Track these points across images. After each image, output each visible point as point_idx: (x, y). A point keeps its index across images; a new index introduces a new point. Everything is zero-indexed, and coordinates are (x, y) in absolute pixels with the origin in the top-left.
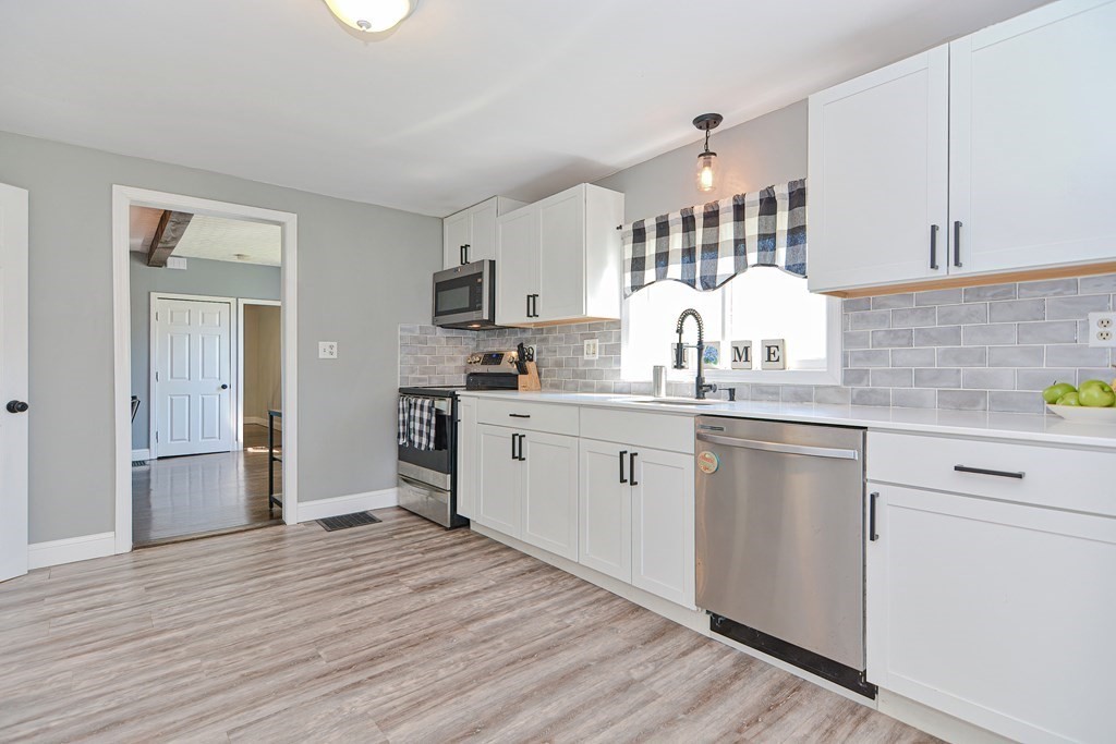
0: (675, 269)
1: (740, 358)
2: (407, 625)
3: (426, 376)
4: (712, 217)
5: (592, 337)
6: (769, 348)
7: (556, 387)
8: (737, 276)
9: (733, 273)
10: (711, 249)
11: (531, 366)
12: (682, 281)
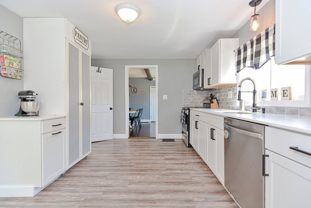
0: (248, 63)
1: (274, 96)
2: (155, 166)
3: (191, 104)
4: (259, 40)
5: (230, 90)
6: (284, 91)
7: (222, 108)
8: (267, 62)
9: (266, 61)
10: (258, 54)
11: (214, 101)
12: (251, 67)
